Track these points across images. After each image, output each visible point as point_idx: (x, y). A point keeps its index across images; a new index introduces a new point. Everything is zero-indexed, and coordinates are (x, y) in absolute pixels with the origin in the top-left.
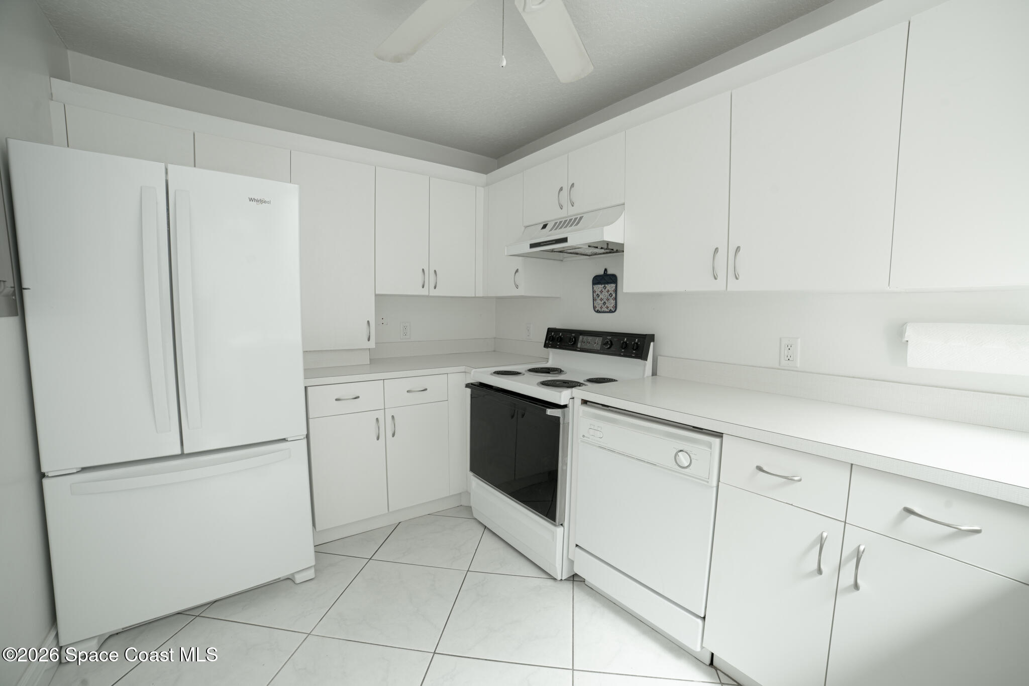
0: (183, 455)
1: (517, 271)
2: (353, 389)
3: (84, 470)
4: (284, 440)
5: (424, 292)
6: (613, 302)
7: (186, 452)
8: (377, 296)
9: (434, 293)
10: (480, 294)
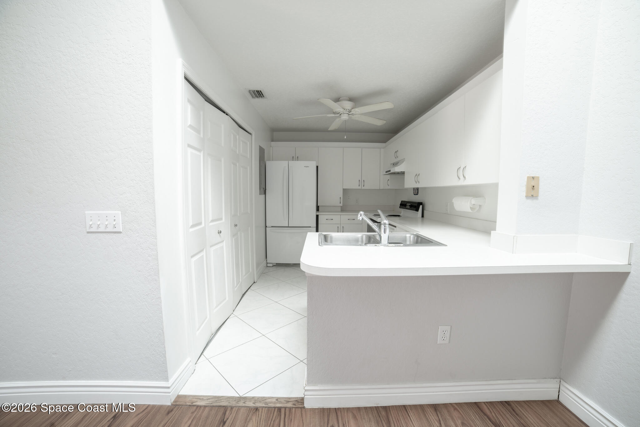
0: (288, 227)
1: (388, 180)
2: (330, 217)
3: (272, 227)
4: (310, 227)
5: (360, 188)
6: (417, 191)
7: (289, 226)
8: (343, 189)
9: (363, 188)
10: (382, 188)
